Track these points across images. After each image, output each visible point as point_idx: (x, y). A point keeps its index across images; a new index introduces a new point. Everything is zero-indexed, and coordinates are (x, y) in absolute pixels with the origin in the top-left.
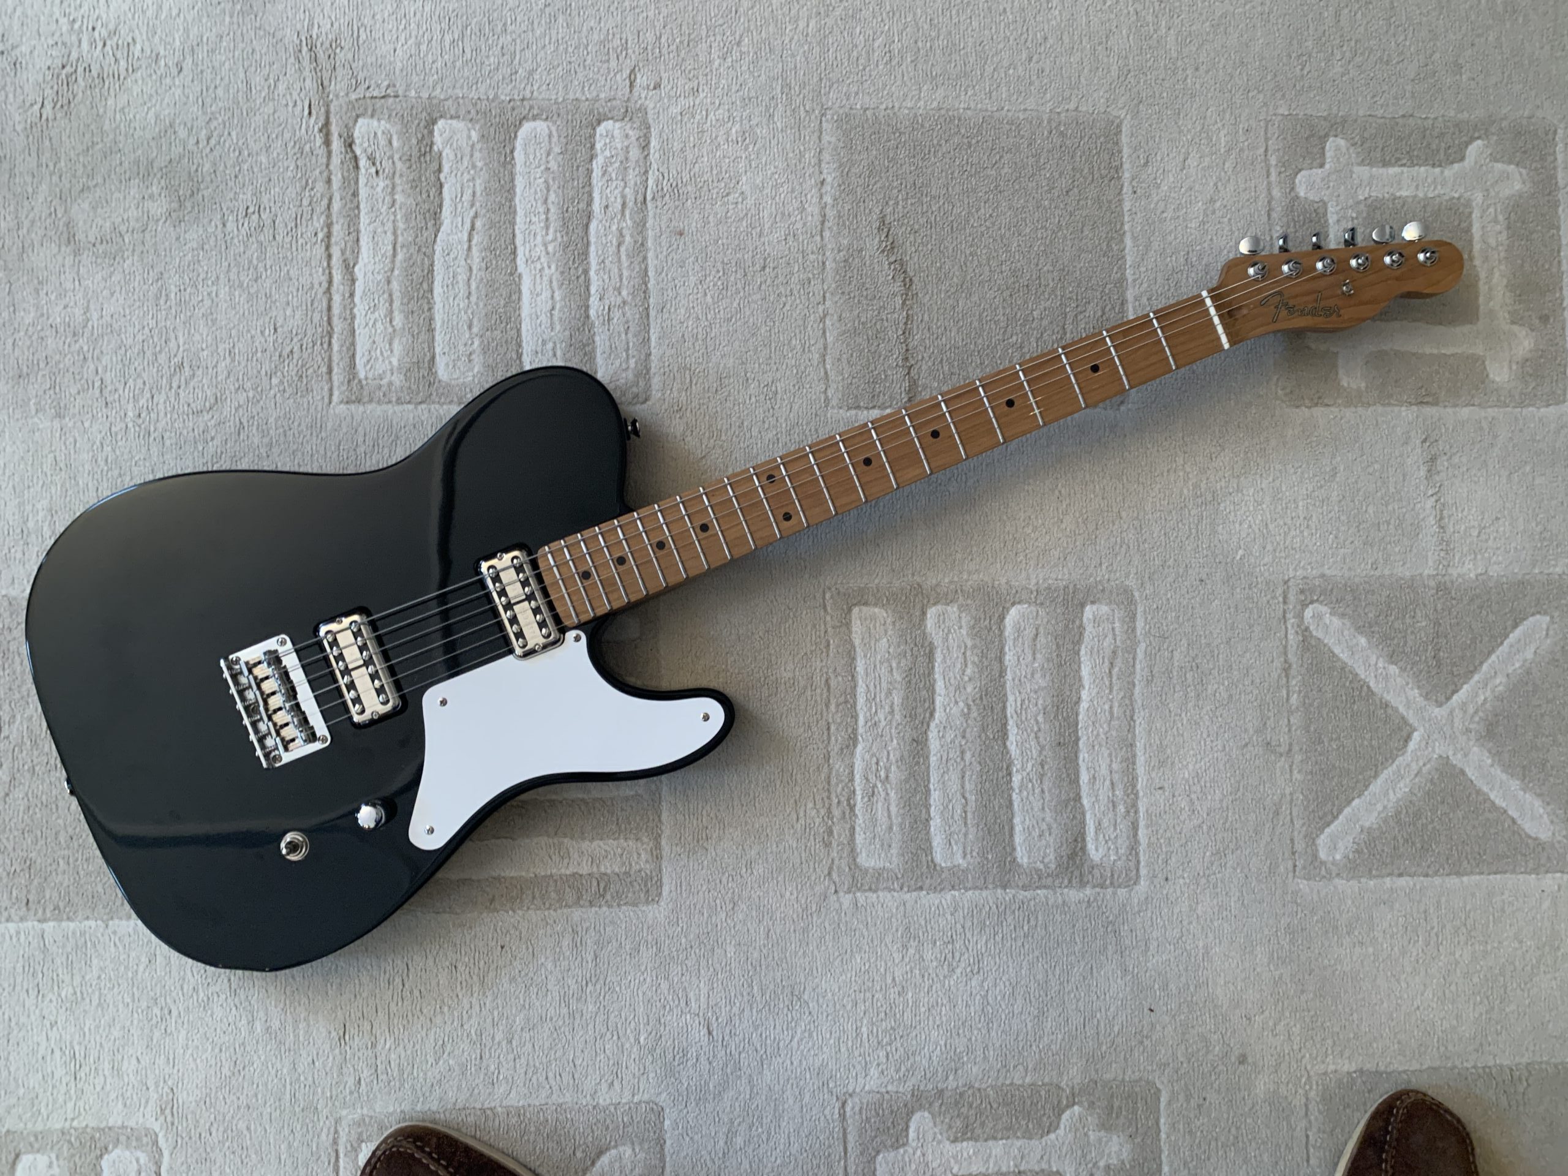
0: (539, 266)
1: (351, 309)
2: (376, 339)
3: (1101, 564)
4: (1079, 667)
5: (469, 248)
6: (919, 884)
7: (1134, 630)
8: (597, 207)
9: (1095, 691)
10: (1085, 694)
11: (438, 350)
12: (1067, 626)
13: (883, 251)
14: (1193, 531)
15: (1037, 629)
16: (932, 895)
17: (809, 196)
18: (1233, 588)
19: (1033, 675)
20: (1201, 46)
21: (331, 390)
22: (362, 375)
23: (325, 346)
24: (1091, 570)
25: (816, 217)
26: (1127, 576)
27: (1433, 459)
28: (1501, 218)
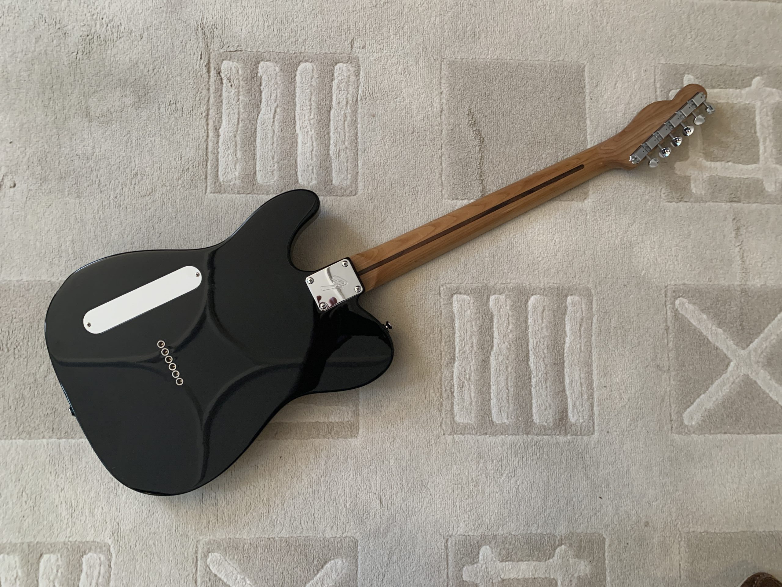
0: (306, 130)
1: (217, 149)
2: (229, 163)
3: (575, 276)
4: (565, 326)
5: (274, 121)
6: (485, 432)
7: (592, 308)
8: (334, 103)
9: (573, 338)
10: (567, 340)
11: (257, 169)
12: (558, 306)
13: (470, 125)
14: (621, 261)
15: (544, 307)
16: (491, 437)
17: (435, 99)
18: (640, 289)
19: (542, 329)
20: (623, 31)
21: (206, 187)
22: (221, 180)
23: (204, 166)
24: (571, 279)
25: (438, 109)
26: (588, 282)
27: (738, 228)
28: (769, 113)
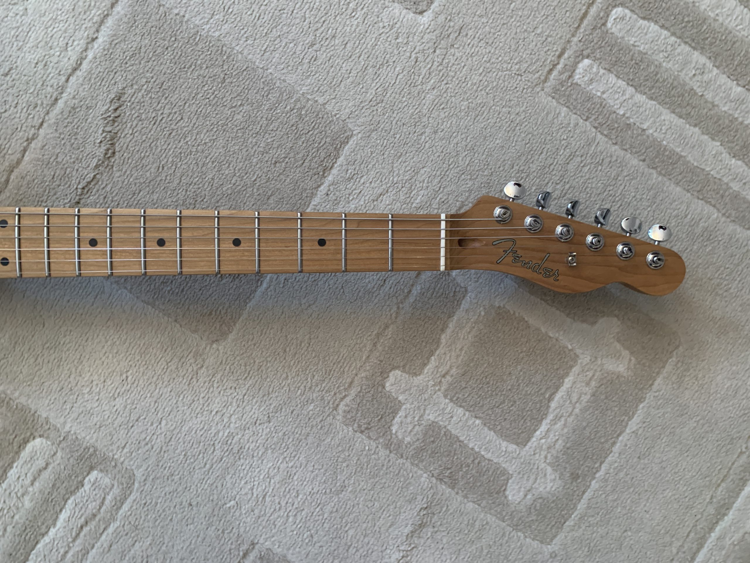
3: (123, 448)
4: (61, 511)
7: (119, 508)
9: (62, 534)
10: (52, 532)
12: (70, 476)
13: (105, 119)
14: (208, 466)
15: (47, 465)
17: (76, 43)
18: (210, 525)
19: (23, 495)
24: (114, 447)
25: (71, 61)
26: (139, 467)
27: (422, 526)
28: (593, 383)
